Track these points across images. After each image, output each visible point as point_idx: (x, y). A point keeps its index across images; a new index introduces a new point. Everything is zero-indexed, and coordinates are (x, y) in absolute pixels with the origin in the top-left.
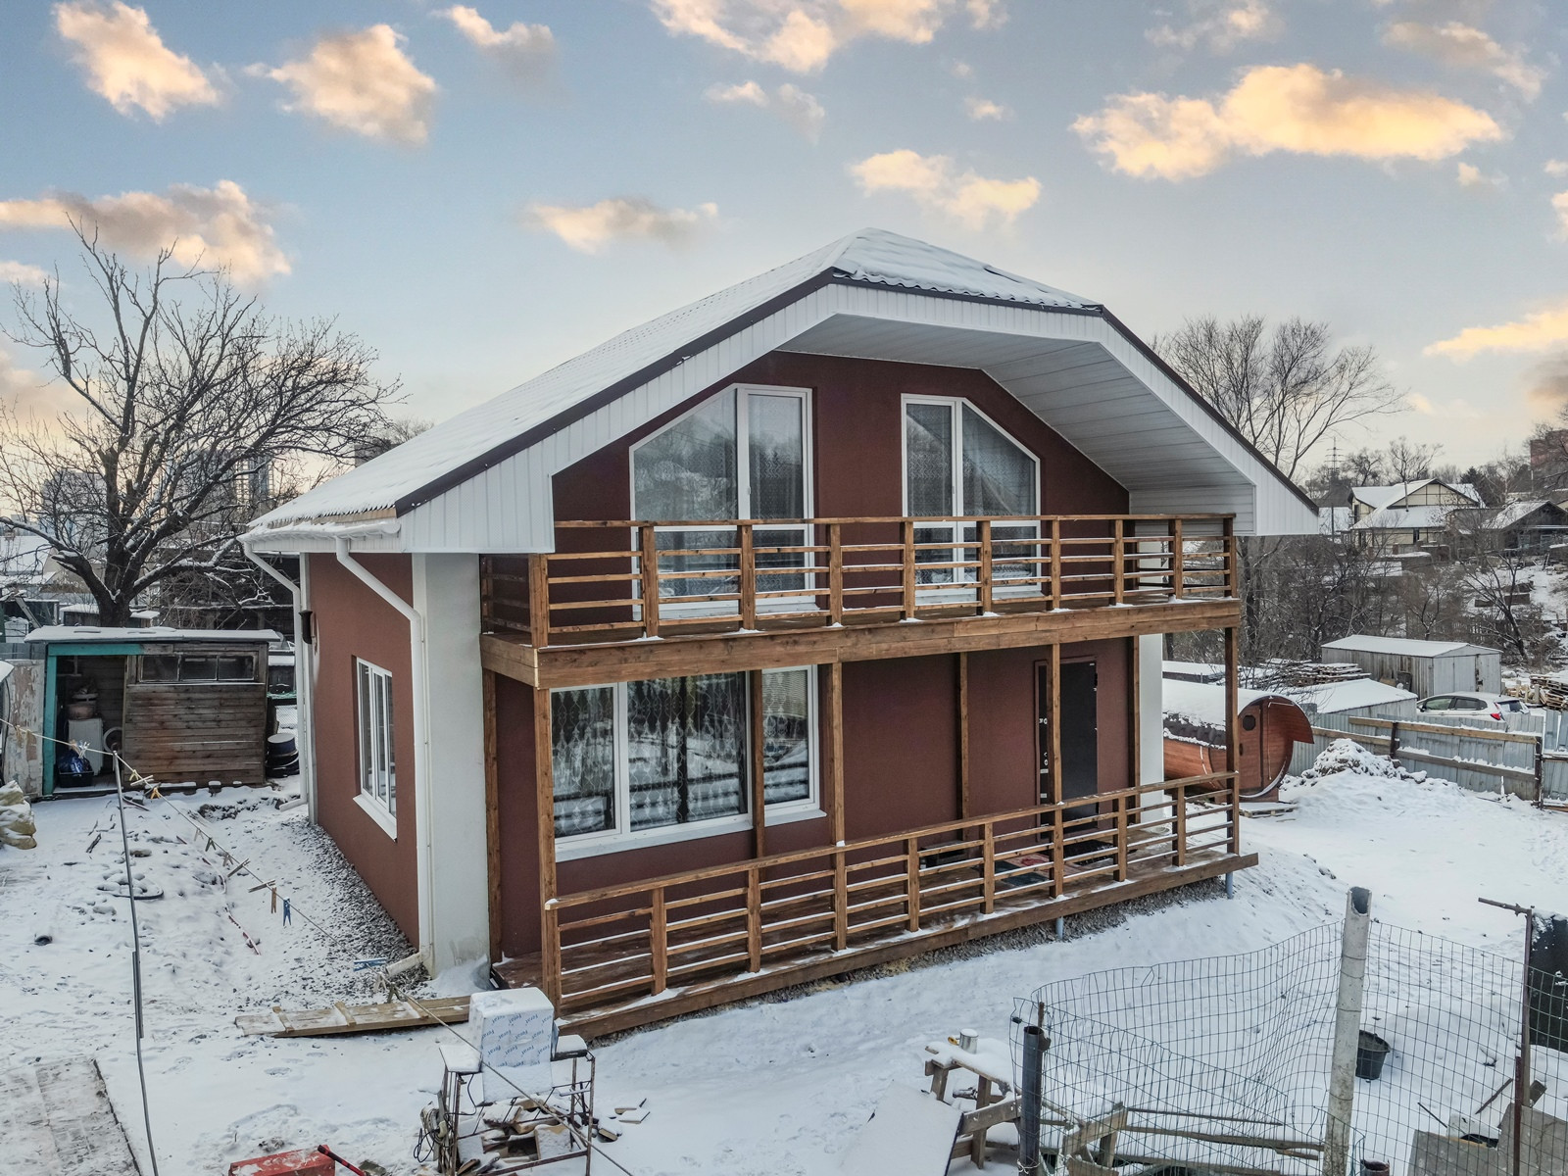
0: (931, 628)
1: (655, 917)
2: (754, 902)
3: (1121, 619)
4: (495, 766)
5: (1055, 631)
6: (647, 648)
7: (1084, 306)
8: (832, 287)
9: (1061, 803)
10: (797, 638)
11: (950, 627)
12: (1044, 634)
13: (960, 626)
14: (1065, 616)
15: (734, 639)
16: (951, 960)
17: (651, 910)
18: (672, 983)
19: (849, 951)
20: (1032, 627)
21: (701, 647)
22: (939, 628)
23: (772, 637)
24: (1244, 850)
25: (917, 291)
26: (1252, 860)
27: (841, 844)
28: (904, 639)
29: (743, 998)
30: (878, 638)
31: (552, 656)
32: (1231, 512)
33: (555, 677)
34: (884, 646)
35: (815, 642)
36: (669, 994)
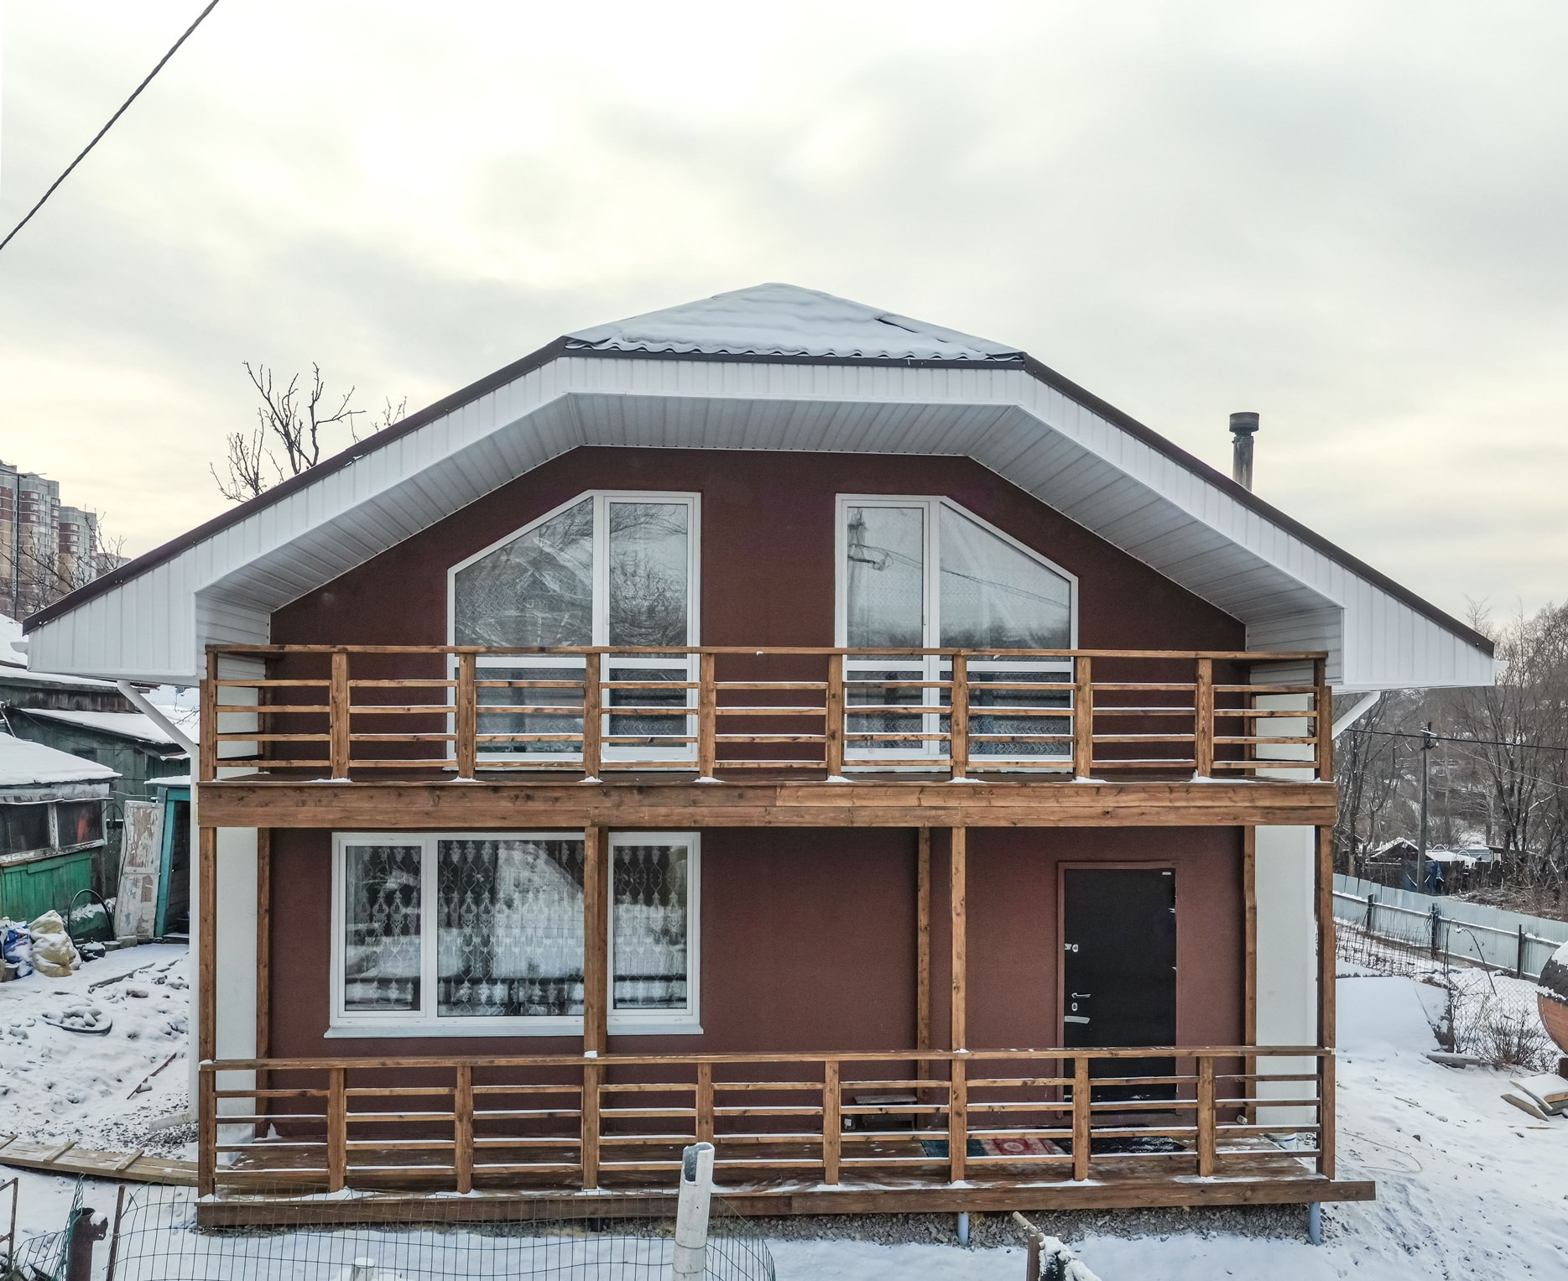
0: (736, 793)
1: (332, 1103)
2: (464, 1106)
3: (1085, 801)
4: (267, 919)
5: (955, 808)
6: (330, 792)
7: (991, 357)
8: (563, 361)
9: (963, 1051)
10: (529, 792)
11: (769, 792)
12: (933, 813)
13: (785, 792)
14: (975, 791)
15: (442, 788)
17: (328, 1093)
18: (353, 1182)
19: (598, 1192)
20: (912, 801)
21: (400, 795)
22: (750, 793)
23: (496, 789)
24: (1347, 1174)
25: (695, 356)
26: (1363, 1192)
27: (591, 1054)
28: (695, 803)
30: (653, 800)
31: (216, 792)
33: (217, 814)
34: (662, 810)
35: (557, 799)
36: (344, 1194)
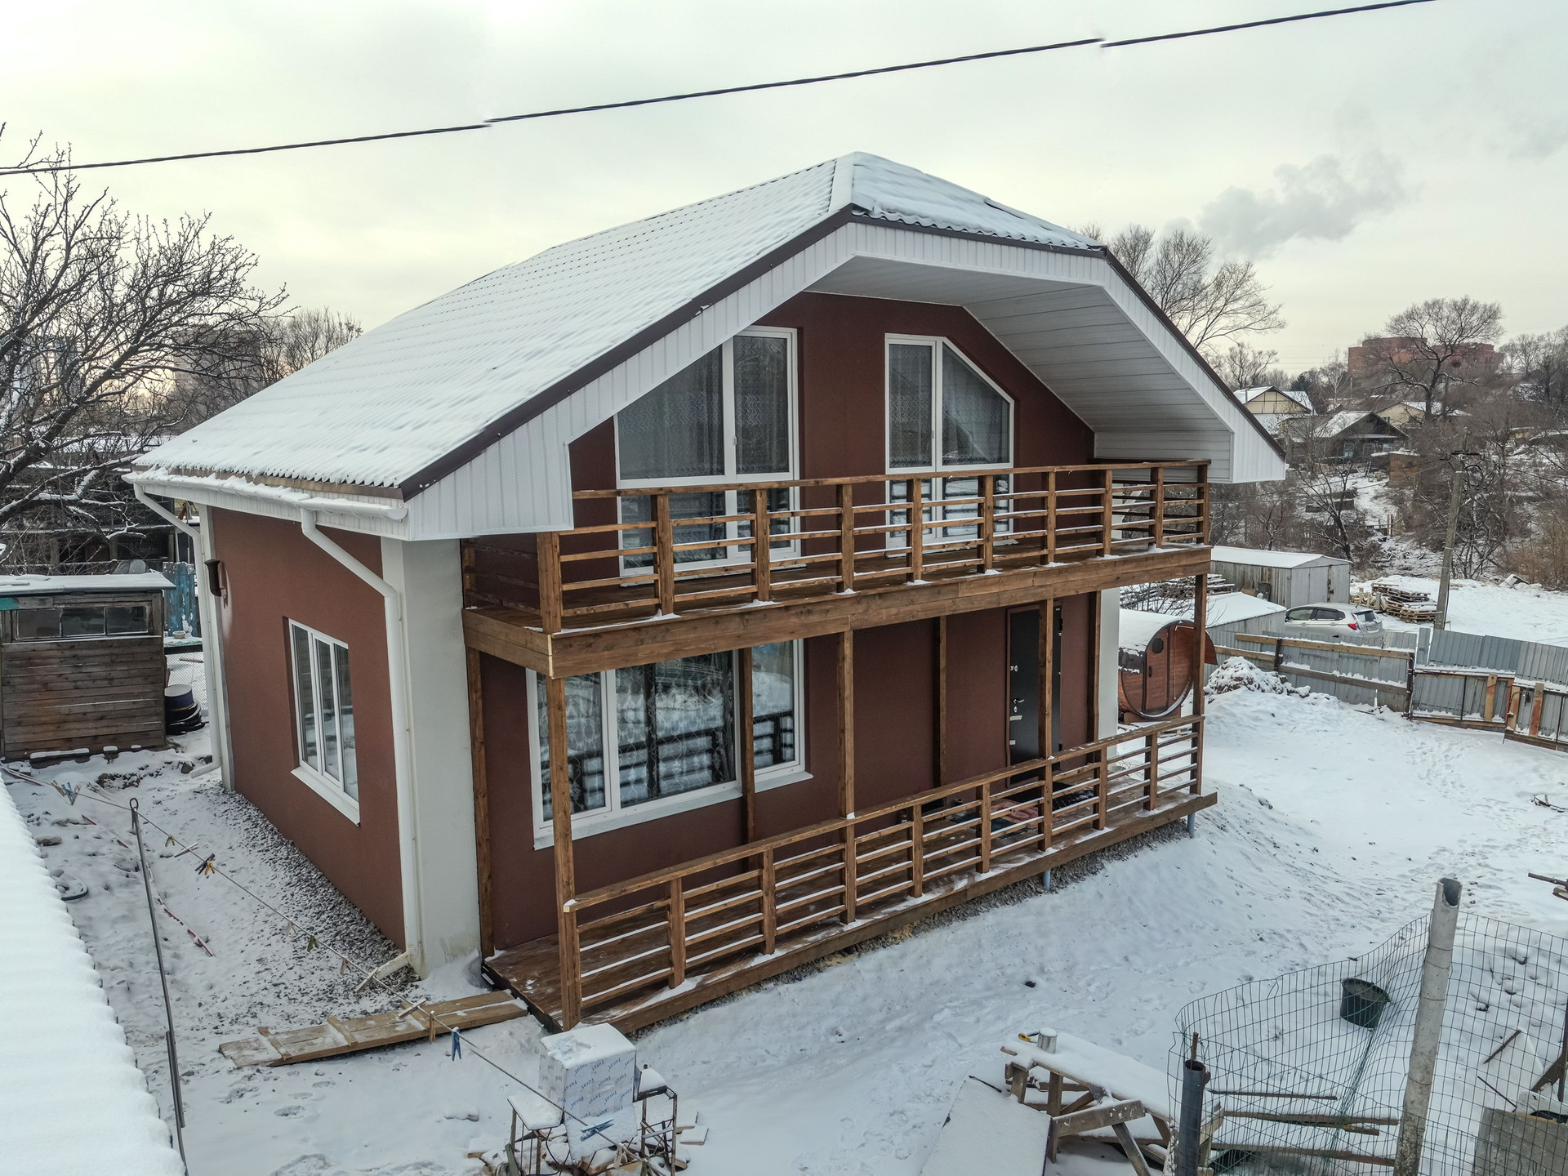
0: (936, 590)
1: (674, 909)
2: (769, 882)
3: (1108, 570)
4: (483, 751)
5: (1050, 585)
6: (663, 627)
7: (1090, 247)
8: (851, 225)
9: (1052, 758)
10: (810, 608)
11: (954, 587)
12: (1040, 590)
13: (964, 586)
14: (1059, 571)
15: (750, 612)
16: (950, 921)
17: (669, 901)
18: (690, 972)
19: (859, 923)
20: (1029, 582)
21: (717, 623)
22: (945, 589)
23: (787, 608)
24: (1205, 792)
25: (933, 230)
26: (1212, 800)
27: (851, 816)
28: (912, 602)
29: (756, 981)
30: (888, 603)
31: (567, 642)
32: (1207, 458)
33: (569, 664)
34: (893, 611)
35: (828, 611)
36: (688, 985)
